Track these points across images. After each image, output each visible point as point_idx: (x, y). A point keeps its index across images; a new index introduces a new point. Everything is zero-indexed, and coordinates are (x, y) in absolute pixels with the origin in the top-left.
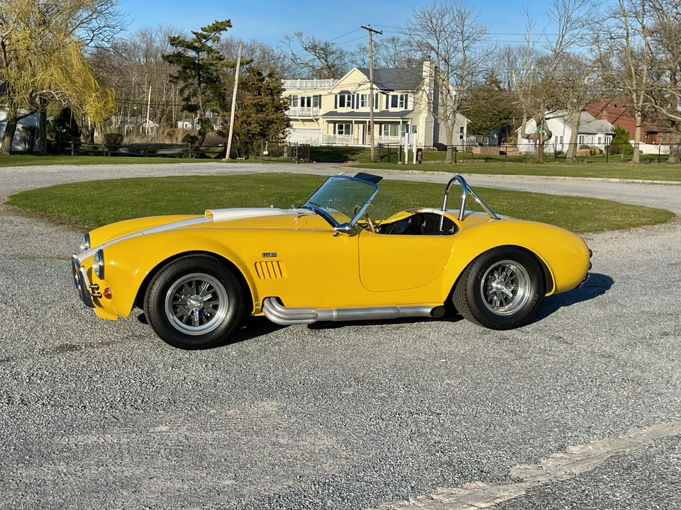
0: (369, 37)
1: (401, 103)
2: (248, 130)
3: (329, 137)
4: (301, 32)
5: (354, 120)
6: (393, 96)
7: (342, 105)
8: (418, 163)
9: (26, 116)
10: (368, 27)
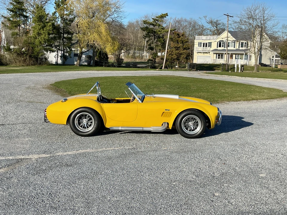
0: (227, 19)
1: (245, 46)
2: (172, 57)
3: (214, 60)
4: (206, 16)
5: (224, 53)
6: (241, 42)
7: (220, 46)
8: (241, 71)
9: (86, 52)
10: (227, 14)
